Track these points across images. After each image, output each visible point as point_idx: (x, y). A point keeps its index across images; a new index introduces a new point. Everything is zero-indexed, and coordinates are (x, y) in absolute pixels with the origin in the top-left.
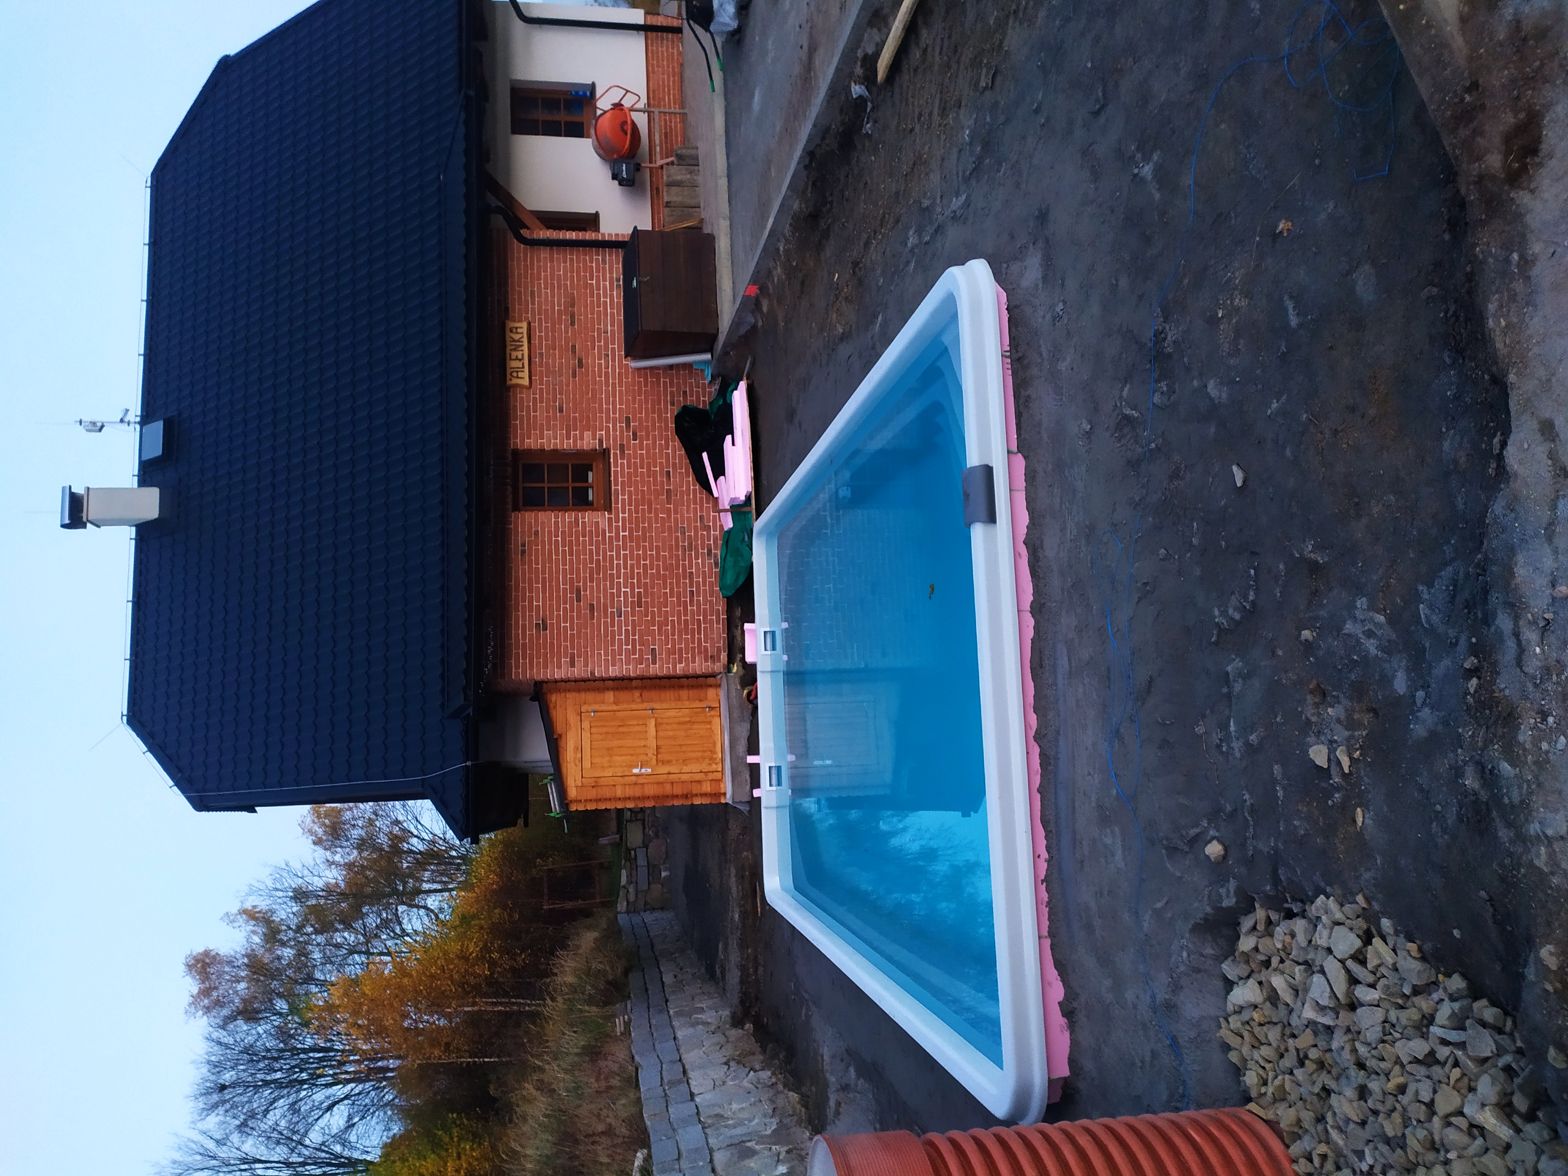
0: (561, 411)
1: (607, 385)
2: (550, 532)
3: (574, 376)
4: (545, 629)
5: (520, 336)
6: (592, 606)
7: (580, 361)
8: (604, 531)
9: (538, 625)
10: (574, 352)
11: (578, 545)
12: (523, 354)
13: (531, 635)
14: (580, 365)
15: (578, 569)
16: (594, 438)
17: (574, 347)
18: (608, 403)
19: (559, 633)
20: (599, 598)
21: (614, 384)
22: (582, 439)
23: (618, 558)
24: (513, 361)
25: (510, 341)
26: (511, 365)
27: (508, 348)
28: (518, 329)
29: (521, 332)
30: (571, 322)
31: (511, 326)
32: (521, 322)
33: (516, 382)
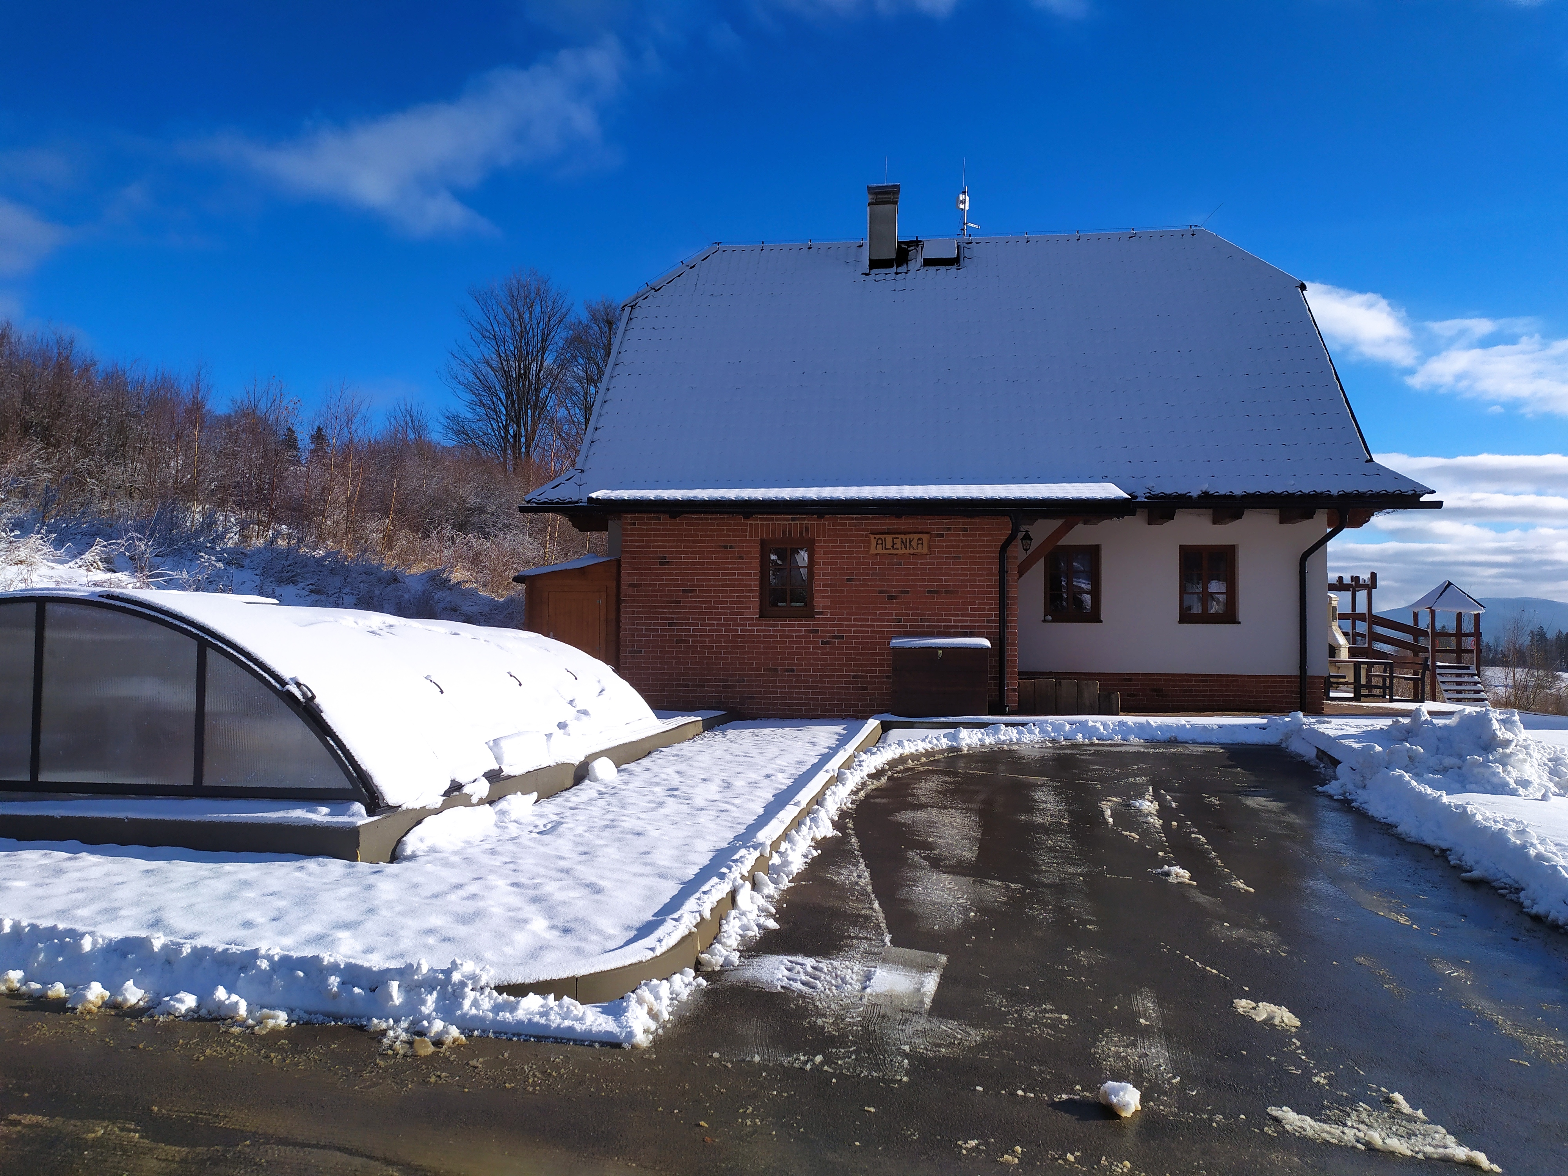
0: (848, 580)
1: (872, 620)
2: (742, 569)
3: (881, 592)
4: (661, 563)
5: (915, 548)
6: (679, 602)
7: (895, 598)
8: (742, 614)
9: (665, 558)
10: (902, 592)
11: (731, 591)
12: (898, 549)
13: (656, 552)
14: (890, 598)
15: (710, 591)
16: (823, 608)
17: (907, 592)
18: (855, 620)
19: (657, 575)
20: (686, 608)
21: (873, 626)
22: (823, 597)
23: (718, 625)
24: (893, 539)
25: (911, 536)
26: (889, 538)
27: (902, 536)
28: (922, 544)
29: (920, 546)
30: (929, 592)
31: (925, 537)
32: (929, 547)
33: (874, 542)
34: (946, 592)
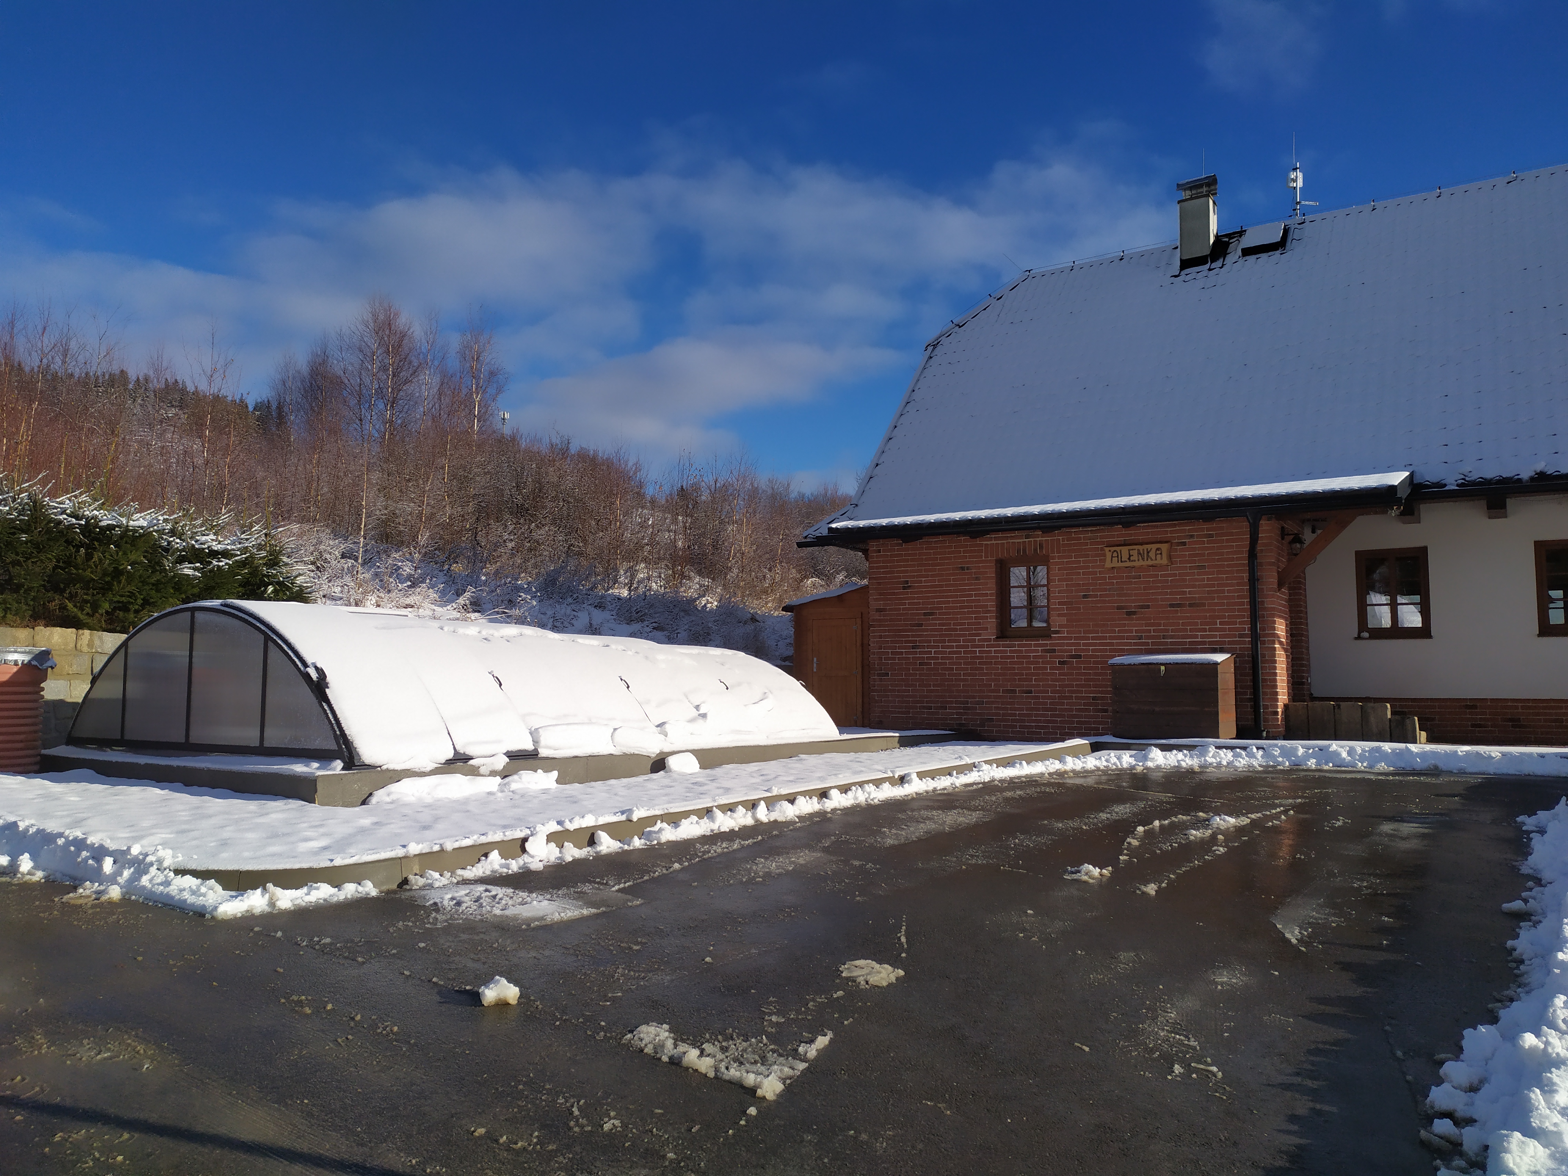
0: (1085, 596)
1: (1111, 638)
2: (979, 589)
3: (1119, 608)
4: (904, 588)
5: (1154, 558)
6: (921, 625)
7: (1134, 613)
8: (979, 635)
9: (907, 582)
10: (1142, 607)
11: (969, 612)
12: (1135, 561)
13: (900, 577)
14: (1129, 614)
15: (949, 614)
16: (1060, 626)
17: (1148, 607)
18: (1093, 638)
19: (901, 599)
20: (927, 630)
21: (1112, 644)
22: (1059, 615)
23: (957, 647)
24: (1129, 550)
25: (1149, 546)
26: (1125, 550)
27: (1140, 547)
28: (1161, 554)
29: (1159, 556)
30: (1172, 606)
31: (1164, 547)
32: (1170, 557)
33: (1109, 555)
34: (1191, 605)
